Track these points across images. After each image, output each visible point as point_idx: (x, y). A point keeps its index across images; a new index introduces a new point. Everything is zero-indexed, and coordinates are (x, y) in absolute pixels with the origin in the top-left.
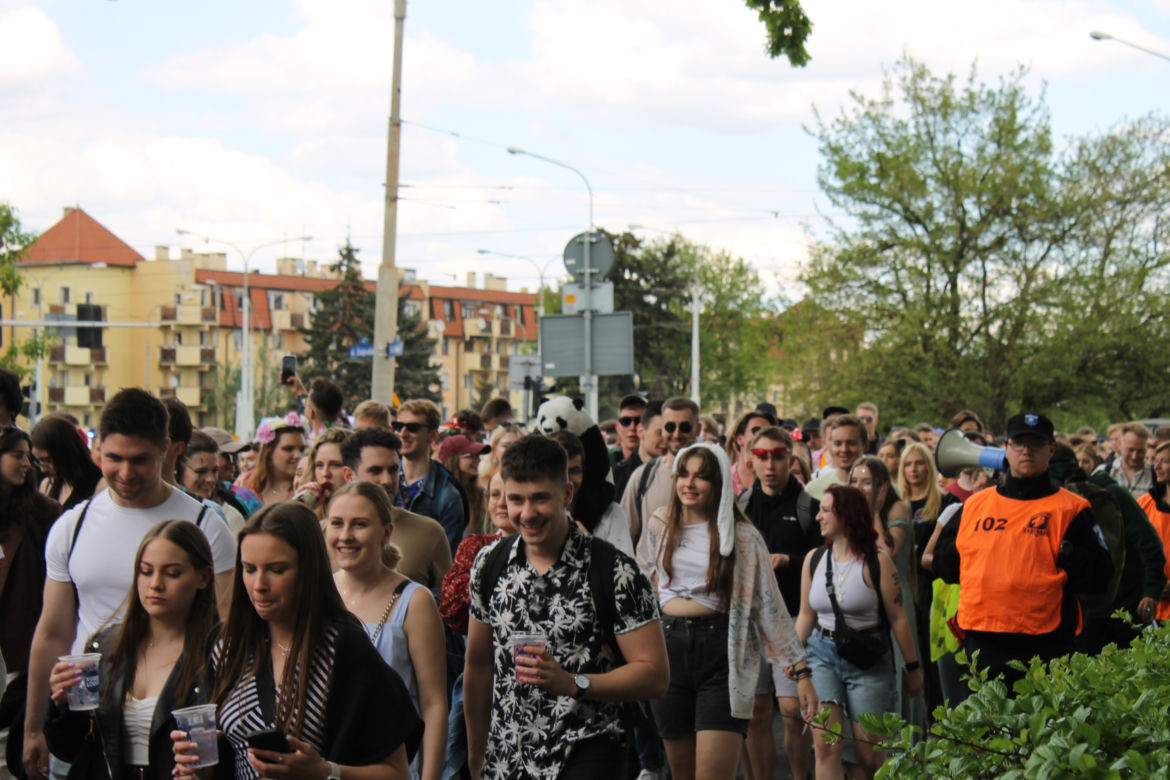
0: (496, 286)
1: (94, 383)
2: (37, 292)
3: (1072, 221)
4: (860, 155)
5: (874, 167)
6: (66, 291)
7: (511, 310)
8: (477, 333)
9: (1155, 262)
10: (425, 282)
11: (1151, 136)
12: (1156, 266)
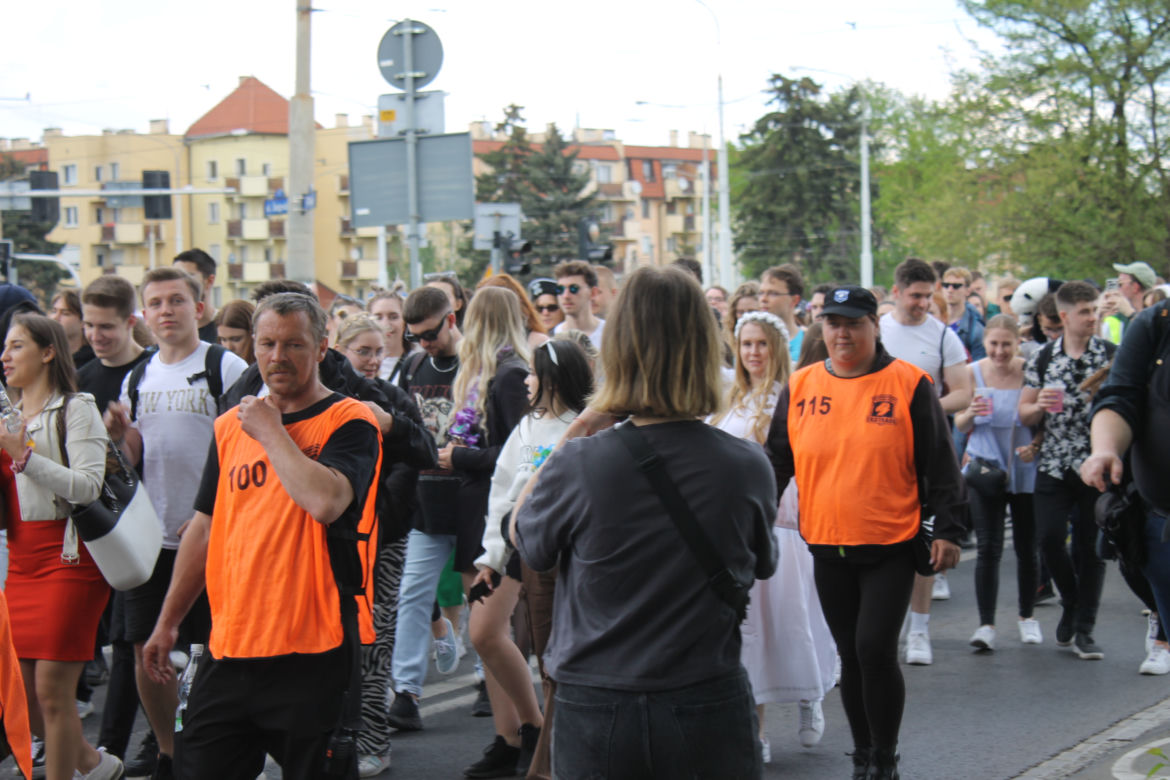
1: (274, 258)
2: (213, 165)
6: (242, 162)
8: (680, 194)
10: (619, 141)
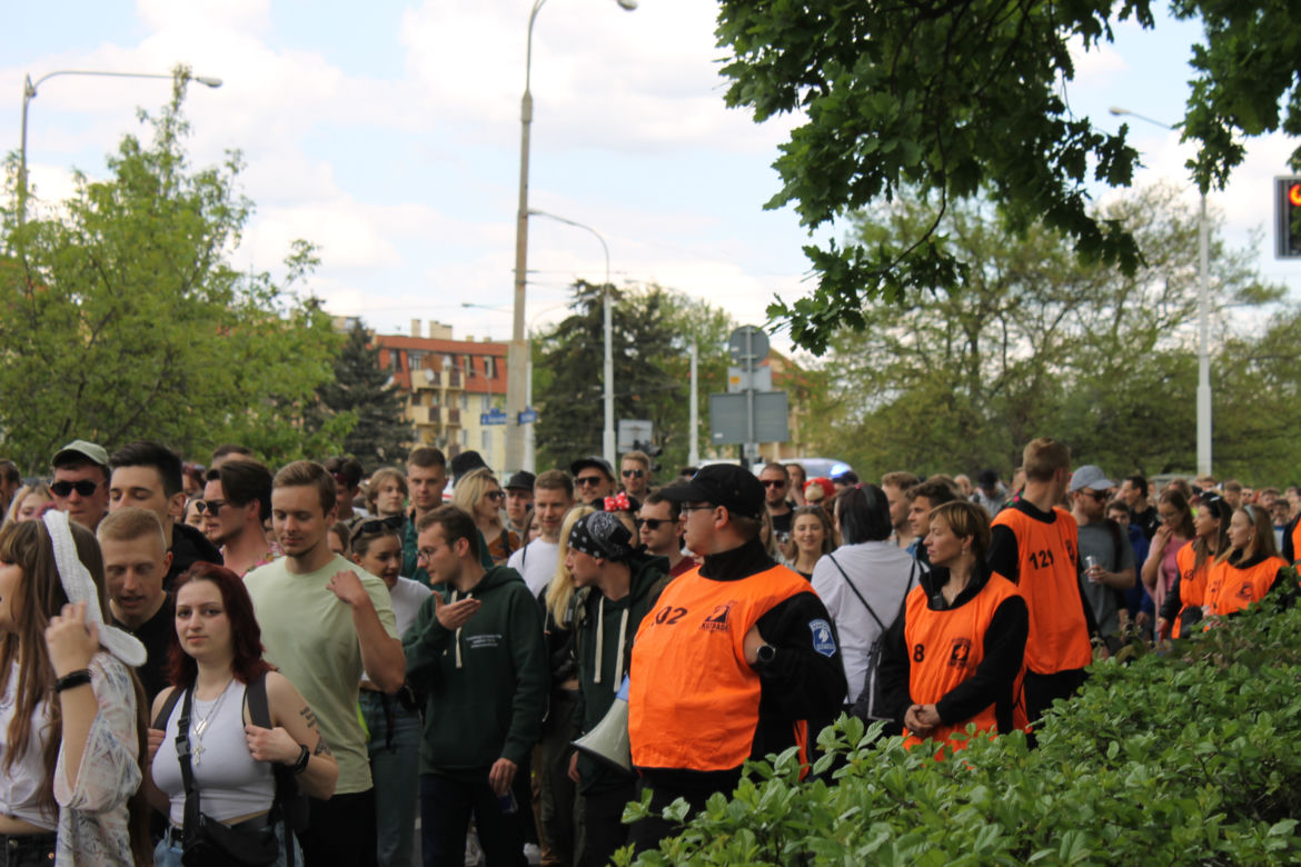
0: (442, 335)
3: (1088, 284)
4: (883, 219)
5: (894, 231)
7: (460, 359)
8: (425, 385)
9: (1164, 323)
11: (1161, 202)
12: (1166, 326)
